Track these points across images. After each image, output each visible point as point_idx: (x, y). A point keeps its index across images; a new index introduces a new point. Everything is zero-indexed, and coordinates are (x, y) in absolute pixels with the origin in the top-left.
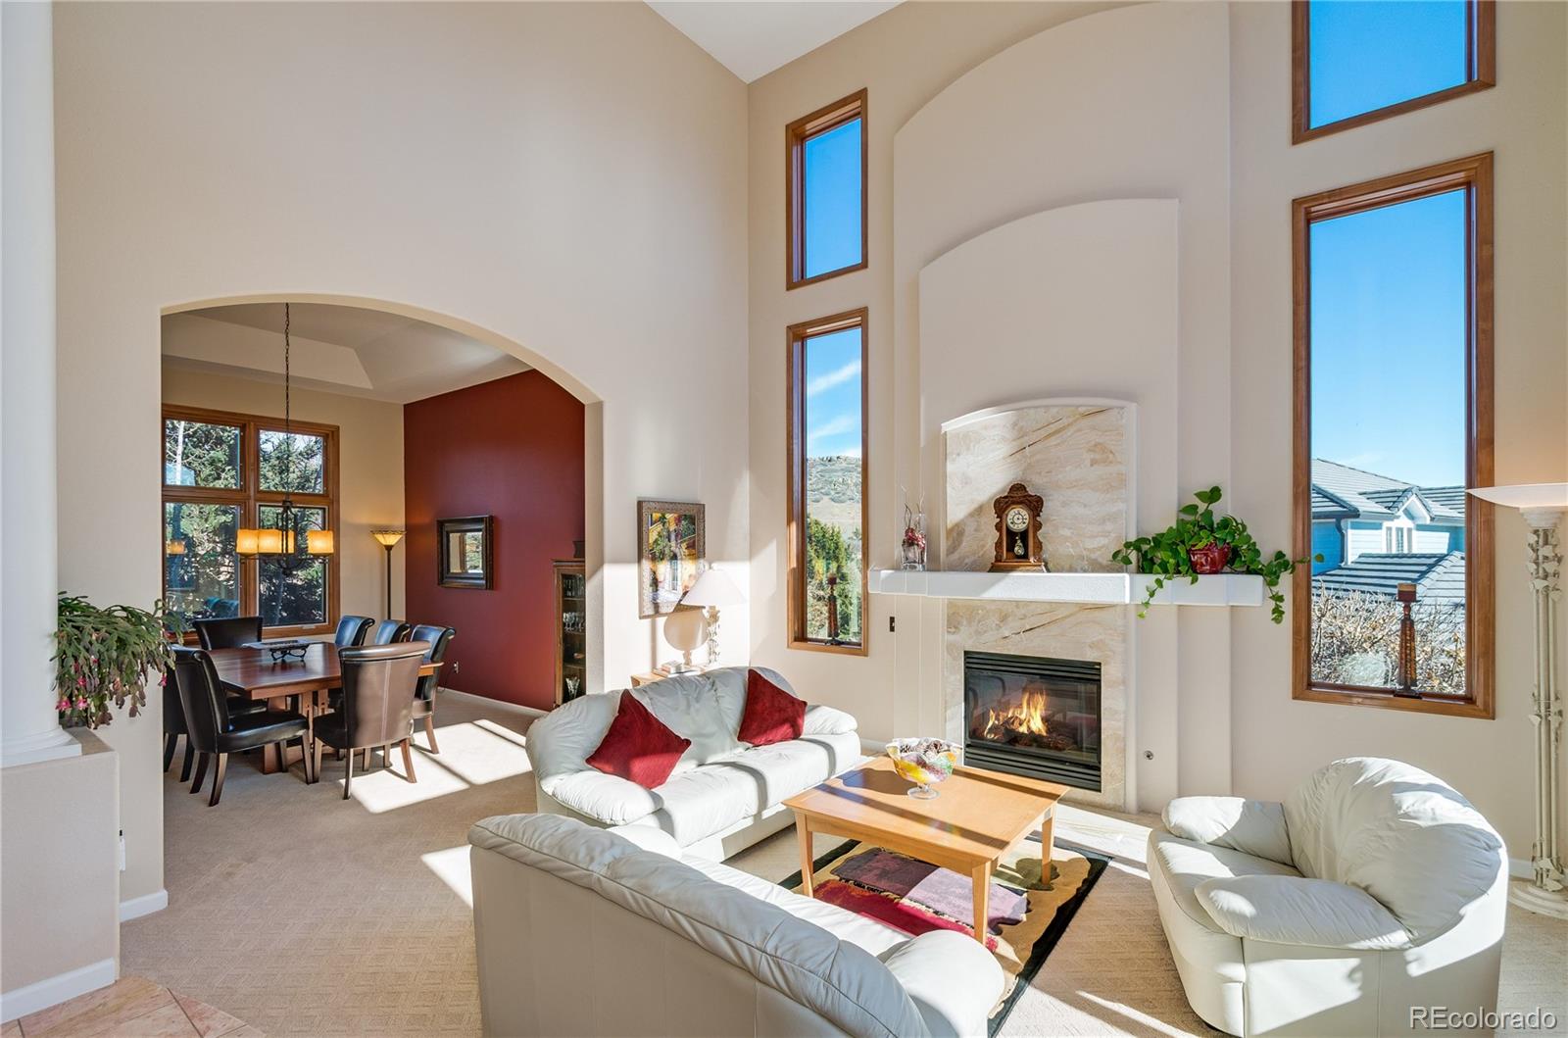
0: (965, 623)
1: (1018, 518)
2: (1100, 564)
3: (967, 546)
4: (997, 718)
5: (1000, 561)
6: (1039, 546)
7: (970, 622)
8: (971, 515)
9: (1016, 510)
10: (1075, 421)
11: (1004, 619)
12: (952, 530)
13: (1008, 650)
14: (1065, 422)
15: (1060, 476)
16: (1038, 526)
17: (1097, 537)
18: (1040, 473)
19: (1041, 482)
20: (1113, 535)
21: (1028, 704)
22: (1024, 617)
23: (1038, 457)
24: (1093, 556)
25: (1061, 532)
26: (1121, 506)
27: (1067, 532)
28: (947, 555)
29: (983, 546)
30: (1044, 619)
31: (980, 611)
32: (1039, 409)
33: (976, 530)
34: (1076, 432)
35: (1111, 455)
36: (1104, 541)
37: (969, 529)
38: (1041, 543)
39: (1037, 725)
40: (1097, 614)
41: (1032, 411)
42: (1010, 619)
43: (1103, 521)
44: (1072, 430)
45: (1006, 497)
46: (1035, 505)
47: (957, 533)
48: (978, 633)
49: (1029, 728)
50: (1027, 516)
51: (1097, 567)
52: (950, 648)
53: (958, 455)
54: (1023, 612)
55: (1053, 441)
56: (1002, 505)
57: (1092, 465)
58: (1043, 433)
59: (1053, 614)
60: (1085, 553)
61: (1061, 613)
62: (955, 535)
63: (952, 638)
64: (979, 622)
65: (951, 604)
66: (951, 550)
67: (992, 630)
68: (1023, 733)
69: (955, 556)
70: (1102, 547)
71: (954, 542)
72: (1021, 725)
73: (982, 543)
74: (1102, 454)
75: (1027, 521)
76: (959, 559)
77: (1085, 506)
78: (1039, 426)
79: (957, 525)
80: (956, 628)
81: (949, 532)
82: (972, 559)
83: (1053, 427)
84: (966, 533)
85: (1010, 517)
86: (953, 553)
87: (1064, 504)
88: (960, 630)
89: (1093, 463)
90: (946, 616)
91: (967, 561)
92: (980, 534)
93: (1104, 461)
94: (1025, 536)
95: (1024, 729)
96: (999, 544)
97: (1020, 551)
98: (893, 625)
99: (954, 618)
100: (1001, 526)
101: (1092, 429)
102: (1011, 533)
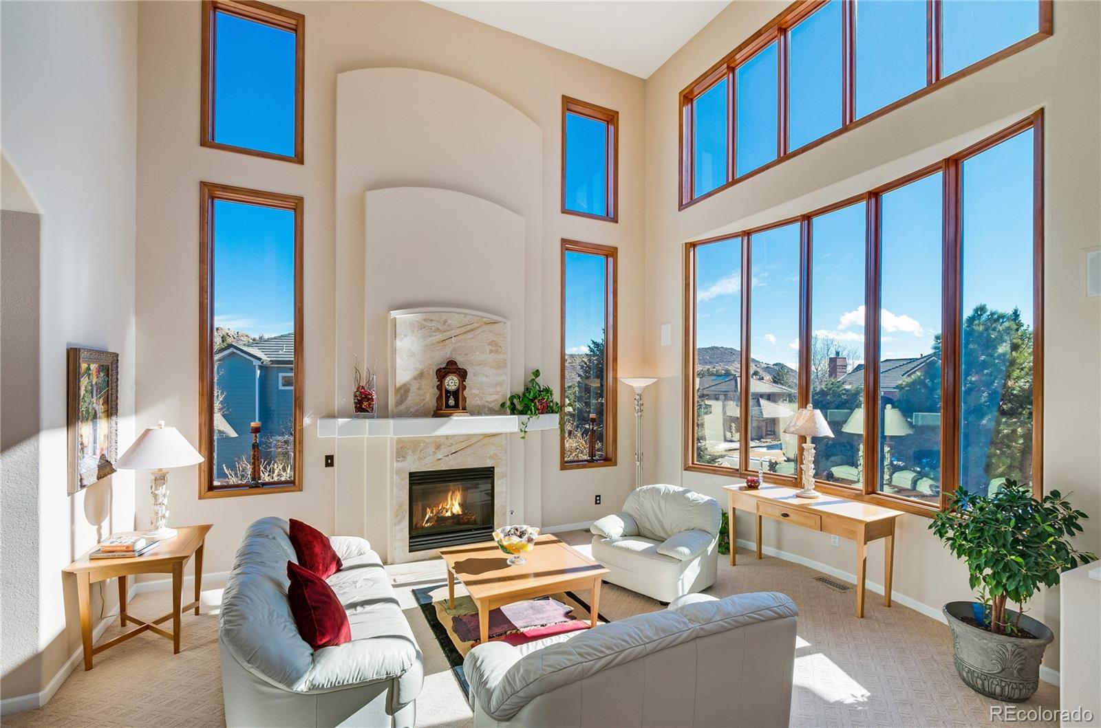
0: (411, 453)
1: (451, 382)
2: (494, 410)
3: (411, 400)
4: (432, 512)
5: (441, 410)
6: (464, 399)
7: (414, 451)
8: (415, 378)
9: (450, 377)
10: (481, 326)
11: (438, 447)
12: (400, 388)
13: (442, 467)
14: (476, 325)
15: (472, 357)
16: (464, 388)
17: (492, 394)
18: (461, 354)
19: (462, 360)
20: (501, 393)
21: (451, 499)
22: (452, 444)
23: (459, 345)
24: (490, 406)
25: (473, 391)
26: (504, 377)
27: (476, 392)
28: (396, 406)
29: (424, 400)
30: (464, 445)
31: (422, 444)
32: (460, 315)
33: (418, 389)
34: (481, 332)
35: (500, 349)
36: (496, 397)
37: (414, 388)
38: (465, 398)
39: (457, 509)
40: (493, 438)
41: (457, 315)
42: (442, 447)
43: (496, 385)
44: (480, 330)
45: (444, 368)
46: (463, 374)
47: (403, 391)
48: (420, 459)
49: (452, 512)
50: (457, 381)
51: (492, 412)
52: (399, 472)
53: (405, 335)
54: (451, 441)
55: (469, 335)
56: (442, 374)
57: (490, 353)
58: (463, 330)
59: (469, 442)
60: (486, 404)
61: (474, 440)
62: (403, 392)
63: (400, 464)
64: (421, 451)
65: (399, 441)
66: (399, 403)
67: (430, 455)
68: (449, 516)
69: (402, 407)
70: (495, 400)
71: (402, 396)
72: (447, 512)
73: (422, 397)
74: (495, 347)
75: (457, 385)
76: (406, 408)
77: (486, 376)
78: (460, 325)
79: (404, 385)
80: (403, 457)
81: (397, 390)
82: (416, 408)
83: (469, 327)
84: (411, 391)
85: (446, 381)
86: (401, 404)
87: (475, 375)
88: (406, 459)
89: (491, 351)
90: (395, 450)
91: (411, 410)
92: (421, 392)
93: (496, 352)
94: (456, 394)
95: (449, 514)
96: (439, 399)
97: (452, 402)
98: (329, 461)
99: (402, 451)
100: (440, 387)
101: (491, 332)
102: (447, 391)
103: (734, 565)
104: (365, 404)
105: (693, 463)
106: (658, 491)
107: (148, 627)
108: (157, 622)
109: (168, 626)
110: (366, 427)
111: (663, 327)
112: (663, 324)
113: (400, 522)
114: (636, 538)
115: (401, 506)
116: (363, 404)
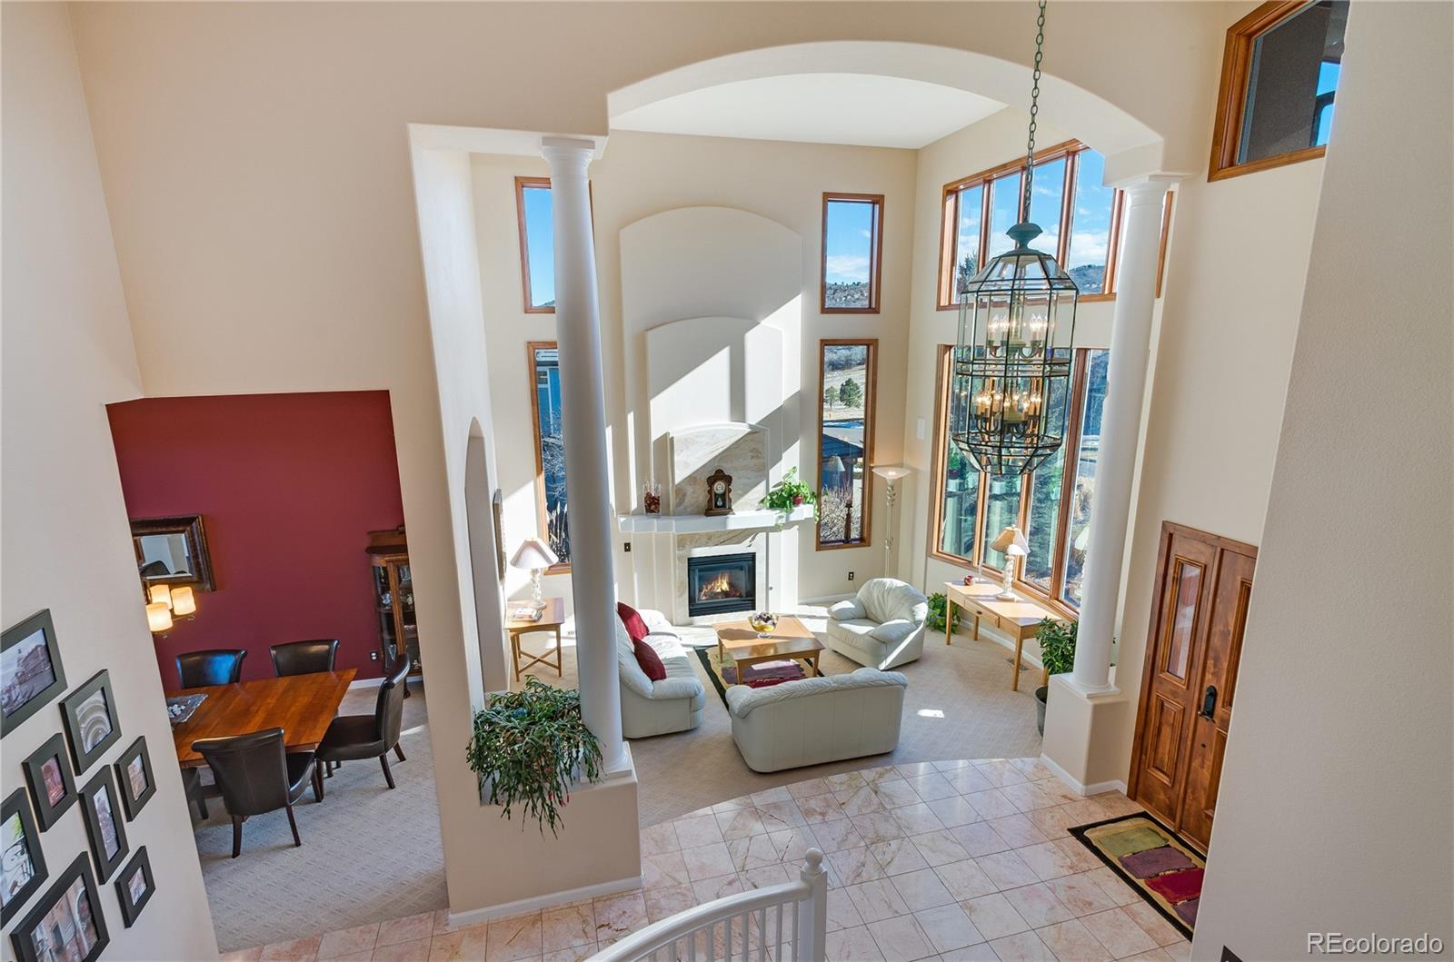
0: (688, 544)
1: (719, 487)
2: (755, 507)
3: (688, 501)
4: (707, 589)
5: (712, 510)
6: (731, 501)
7: (691, 542)
8: (690, 477)
9: (718, 483)
10: (744, 436)
11: (710, 539)
12: (678, 485)
13: (714, 553)
14: (740, 436)
15: (737, 464)
16: (730, 491)
17: (755, 492)
18: (728, 463)
19: (728, 468)
20: (761, 492)
21: (721, 580)
22: (720, 536)
24: (752, 504)
25: (737, 493)
26: (764, 478)
27: (740, 493)
28: (676, 507)
29: (698, 502)
30: (731, 536)
31: (697, 536)
32: (725, 429)
33: (693, 493)
34: (744, 442)
35: (760, 454)
36: (758, 494)
37: (689, 487)
38: (732, 499)
39: (725, 587)
40: (754, 530)
42: (713, 538)
44: (743, 440)
45: (713, 477)
46: (728, 480)
47: (681, 490)
49: (721, 589)
50: (724, 486)
52: (679, 558)
53: (682, 450)
54: (719, 534)
56: (711, 481)
57: (751, 459)
58: (729, 441)
60: (749, 501)
61: (738, 532)
63: (681, 552)
64: (697, 541)
65: (679, 535)
66: (679, 504)
67: (704, 545)
68: (719, 592)
69: (681, 508)
70: (756, 499)
71: (680, 499)
72: (718, 588)
73: (696, 499)
74: (756, 453)
75: (724, 489)
76: (684, 509)
77: (748, 478)
79: (681, 482)
80: (683, 547)
81: (676, 486)
82: (691, 508)
83: (734, 439)
84: (687, 490)
85: (715, 486)
86: (679, 506)
87: (739, 478)
88: (685, 548)
89: (752, 457)
90: (676, 541)
91: (688, 510)
92: (695, 495)
93: (757, 457)
94: (723, 496)
95: (719, 590)
96: (710, 501)
97: (720, 503)
98: (627, 547)
99: (682, 542)
100: (710, 492)
101: (752, 440)
102: (716, 494)
103: (948, 643)
104: (653, 507)
105: (938, 551)
106: (884, 584)
107: (539, 660)
108: (542, 657)
109: (553, 658)
110: (655, 524)
111: (920, 420)
112: (919, 417)
113: (681, 595)
114: (861, 621)
115: (682, 583)
116: (652, 505)
